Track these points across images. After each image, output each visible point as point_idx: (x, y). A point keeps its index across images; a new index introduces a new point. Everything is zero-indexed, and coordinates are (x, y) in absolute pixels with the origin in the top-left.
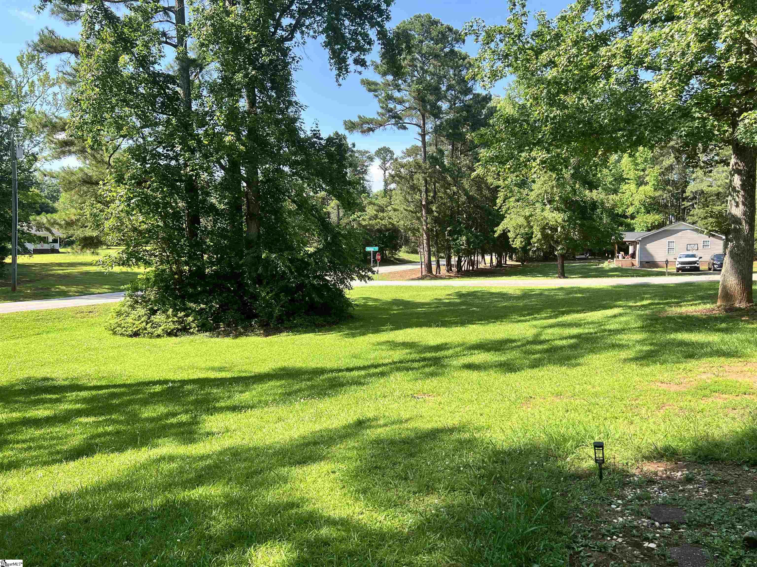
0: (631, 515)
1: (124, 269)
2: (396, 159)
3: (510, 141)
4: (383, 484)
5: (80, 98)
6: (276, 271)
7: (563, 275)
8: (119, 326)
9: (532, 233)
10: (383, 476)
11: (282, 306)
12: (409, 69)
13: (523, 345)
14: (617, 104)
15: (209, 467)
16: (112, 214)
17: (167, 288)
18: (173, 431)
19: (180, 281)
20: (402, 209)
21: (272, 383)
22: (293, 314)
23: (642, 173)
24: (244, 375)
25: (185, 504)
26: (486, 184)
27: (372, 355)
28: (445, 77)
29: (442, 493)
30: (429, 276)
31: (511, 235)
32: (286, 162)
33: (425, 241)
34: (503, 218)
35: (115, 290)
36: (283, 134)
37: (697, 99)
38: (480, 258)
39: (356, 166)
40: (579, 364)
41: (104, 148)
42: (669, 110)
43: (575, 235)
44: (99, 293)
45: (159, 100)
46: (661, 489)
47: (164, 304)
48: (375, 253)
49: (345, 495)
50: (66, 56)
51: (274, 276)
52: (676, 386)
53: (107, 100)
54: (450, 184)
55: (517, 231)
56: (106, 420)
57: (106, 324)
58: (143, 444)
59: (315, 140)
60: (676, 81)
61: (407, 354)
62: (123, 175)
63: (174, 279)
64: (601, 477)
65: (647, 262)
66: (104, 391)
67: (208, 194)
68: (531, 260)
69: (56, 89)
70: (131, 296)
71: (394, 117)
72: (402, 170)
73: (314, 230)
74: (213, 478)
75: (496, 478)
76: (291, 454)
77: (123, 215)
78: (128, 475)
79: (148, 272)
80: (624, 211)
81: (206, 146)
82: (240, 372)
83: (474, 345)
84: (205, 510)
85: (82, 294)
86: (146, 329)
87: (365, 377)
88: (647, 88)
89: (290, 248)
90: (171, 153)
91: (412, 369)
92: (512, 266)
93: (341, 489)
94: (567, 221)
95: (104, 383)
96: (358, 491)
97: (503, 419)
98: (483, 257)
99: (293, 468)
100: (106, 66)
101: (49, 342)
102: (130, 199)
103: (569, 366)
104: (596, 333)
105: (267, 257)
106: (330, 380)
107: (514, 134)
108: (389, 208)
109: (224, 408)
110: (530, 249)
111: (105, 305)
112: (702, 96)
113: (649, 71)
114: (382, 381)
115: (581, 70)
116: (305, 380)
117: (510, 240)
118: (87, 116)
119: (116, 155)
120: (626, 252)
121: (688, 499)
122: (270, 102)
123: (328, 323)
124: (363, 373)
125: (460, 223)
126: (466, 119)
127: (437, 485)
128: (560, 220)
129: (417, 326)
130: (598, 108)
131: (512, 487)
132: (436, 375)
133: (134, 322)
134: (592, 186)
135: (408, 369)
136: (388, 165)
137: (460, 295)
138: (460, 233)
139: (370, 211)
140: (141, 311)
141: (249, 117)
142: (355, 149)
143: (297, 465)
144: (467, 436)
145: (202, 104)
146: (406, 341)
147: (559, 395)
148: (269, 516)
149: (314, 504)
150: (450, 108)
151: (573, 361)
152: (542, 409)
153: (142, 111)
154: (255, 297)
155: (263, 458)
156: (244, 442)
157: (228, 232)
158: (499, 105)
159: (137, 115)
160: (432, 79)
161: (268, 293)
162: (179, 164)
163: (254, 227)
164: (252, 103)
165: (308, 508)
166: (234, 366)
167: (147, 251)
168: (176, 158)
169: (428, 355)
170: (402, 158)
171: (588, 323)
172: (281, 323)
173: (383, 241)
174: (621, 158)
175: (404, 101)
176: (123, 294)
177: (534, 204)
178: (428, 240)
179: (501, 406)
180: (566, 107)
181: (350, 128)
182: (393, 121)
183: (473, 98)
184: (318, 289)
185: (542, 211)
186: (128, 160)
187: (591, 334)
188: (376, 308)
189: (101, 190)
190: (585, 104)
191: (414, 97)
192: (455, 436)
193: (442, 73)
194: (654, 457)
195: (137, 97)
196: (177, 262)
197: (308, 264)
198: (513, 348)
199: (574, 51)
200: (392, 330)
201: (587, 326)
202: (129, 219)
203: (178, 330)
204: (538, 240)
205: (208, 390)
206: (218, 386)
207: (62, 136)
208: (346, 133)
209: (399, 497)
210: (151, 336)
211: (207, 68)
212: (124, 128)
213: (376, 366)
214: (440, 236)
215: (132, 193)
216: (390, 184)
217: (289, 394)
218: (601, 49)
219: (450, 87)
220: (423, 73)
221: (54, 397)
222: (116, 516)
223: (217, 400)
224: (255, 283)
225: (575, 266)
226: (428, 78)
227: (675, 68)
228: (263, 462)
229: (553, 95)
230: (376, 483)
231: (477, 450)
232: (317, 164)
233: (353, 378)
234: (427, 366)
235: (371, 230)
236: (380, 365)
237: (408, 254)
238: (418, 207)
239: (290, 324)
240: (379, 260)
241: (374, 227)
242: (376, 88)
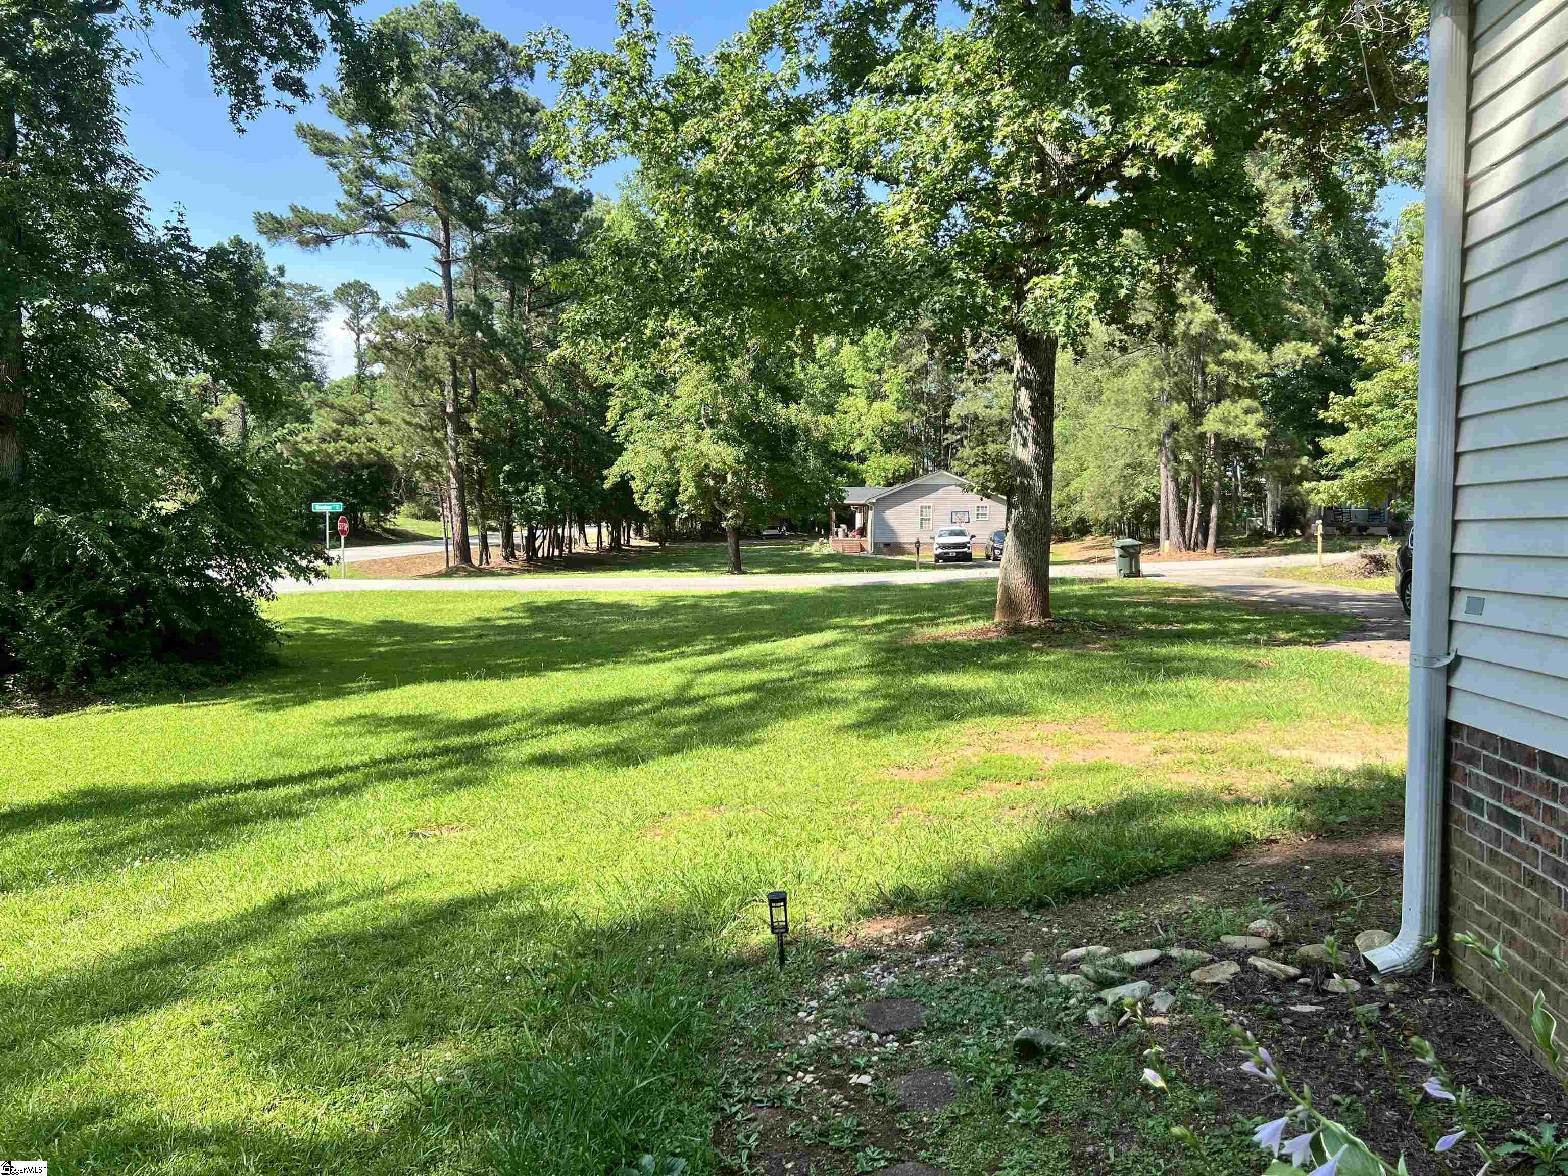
0: (831, 1026)
2: (385, 311)
3: (622, 293)
4: (326, 1035)
6: (73, 556)
7: (738, 568)
9: (679, 483)
10: (328, 1017)
11: (89, 642)
12: (410, 117)
13: (656, 709)
14: (825, 239)
20: (399, 421)
21: (59, 828)
22: (121, 659)
23: (877, 377)
26: (585, 378)
27: (322, 748)
28: (492, 144)
29: (461, 1036)
30: (465, 570)
31: (637, 486)
32: (99, 295)
33: (454, 493)
34: (619, 450)
36: (89, 230)
37: (960, 245)
38: (575, 531)
39: (286, 319)
40: (756, 742)
42: (915, 261)
43: (759, 490)
46: (886, 969)
48: (334, 517)
49: (232, 1071)
51: (66, 569)
52: (922, 773)
54: (507, 373)
55: (650, 479)
59: (178, 250)
60: (926, 208)
61: (406, 742)
64: (782, 959)
65: (887, 545)
68: (677, 537)
71: (378, 218)
72: (399, 335)
73: (176, 461)
75: (580, 989)
76: (99, 994)
80: (847, 447)
83: (556, 714)
87: (301, 798)
88: (876, 216)
89: (112, 502)
91: (414, 774)
92: (641, 550)
93: (223, 1059)
94: (744, 462)
96: (264, 1059)
97: (604, 863)
98: (582, 530)
99: (102, 1026)
103: (738, 744)
104: (791, 679)
105: (48, 523)
106: (214, 812)
107: (631, 280)
108: (369, 417)
110: (675, 516)
112: (968, 241)
113: (882, 183)
114: (343, 804)
115: (761, 165)
116: (147, 815)
117: (636, 496)
120: (851, 525)
121: (930, 982)
122: (55, 151)
123: (214, 678)
124: (297, 789)
125: (531, 457)
126: (539, 239)
127: (453, 1021)
128: (730, 460)
129: (431, 680)
130: (790, 243)
131: (610, 1004)
132: (470, 782)
134: (789, 395)
135: (405, 775)
136: (365, 321)
137: (532, 609)
138: (531, 478)
139: (323, 421)
142: (281, 280)
143: (113, 1019)
144: (526, 907)
146: (405, 712)
147: (718, 804)
149: (151, 1104)
150: (505, 211)
151: (748, 737)
152: (682, 836)
154: (14, 620)
155: (23, 1010)
158: (608, 218)
160: (463, 145)
161: (50, 611)
164: (8, 148)
165: (136, 1115)
169: (455, 741)
170: (398, 308)
171: (779, 661)
172: (86, 682)
173: (356, 490)
174: (840, 345)
175: (400, 186)
177: (680, 426)
178: (461, 490)
179: (602, 837)
180: (731, 236)
181: (271, 231)
182: (376, 226)
183: (554, 197)
184: (188, 600)
185: (697, 441)
187: (783, 681)
188: (337, 642)
190: (767, 233)
191: (423, 180)
192: (502, 909)
193: (485, 134)
194: (879, 910)
197: (159, 540)
198: (634, 717)
199: (745, 125)
200: (371, 689)
201: (776, 667)
204: (690, 497)
208: (263, 242)
209: (363, 1059)
213: (331, 773)
214: (487, 483)
216: (371, 363)
217: (104, 851)
218: (795, 128)
219: (503, 168)
220: (444, 131)
224: (12, 586)
225: (759, 551)
226: (455, 143)
227: (923, 182)
228: (22, 1020)
229: (706, 208)
230: (311, 1035)
231: (543, 934)
232: (183, 307)
233: (271, 804)
234: (450, 765)
235: (324, 465)
236: (340, 771)
237: (415, 521)
238: (436, 417)
239: (113, 683)
240: (343, 532)
241: (332, 458)
242: (334, 148)
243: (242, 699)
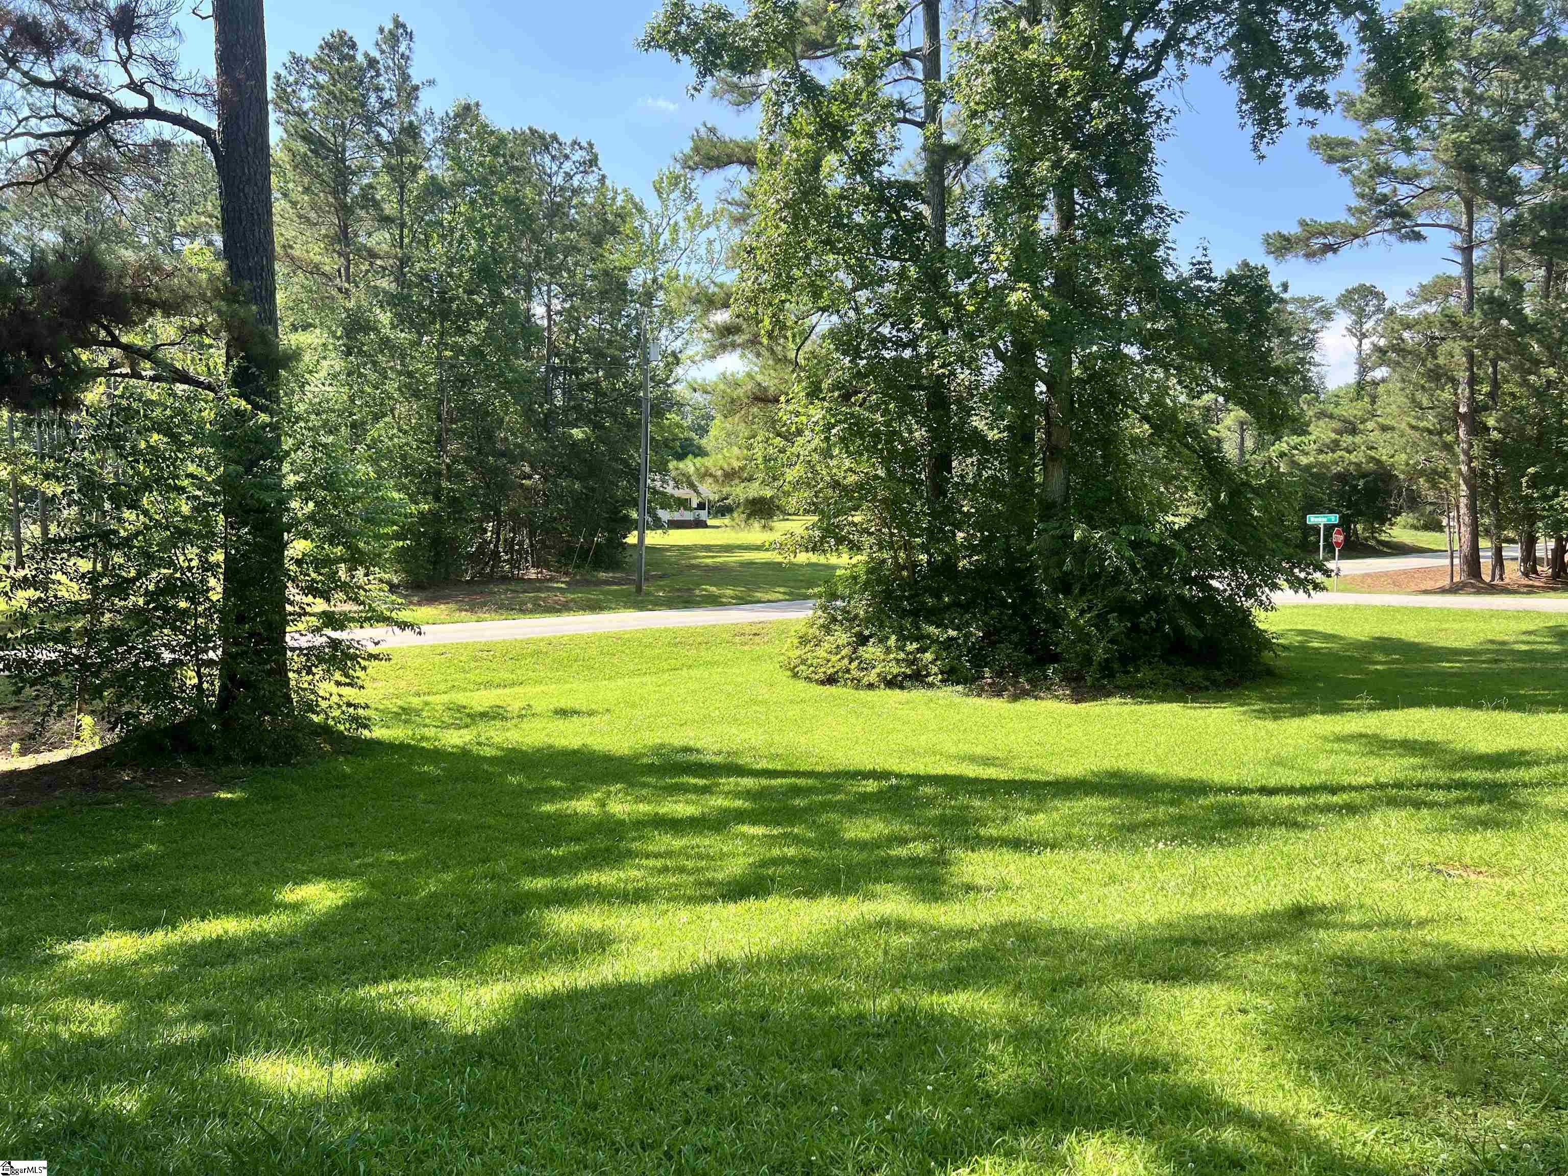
1: (814, 558)
2: (1392, 312)
4: (1366, 1058)
5: (754, 244)
6: (1102, 567)
8: (804, 662)
10: (1365, 1040)
11: (1111, 641)
12: (1434, 99)
15: (974, 955)
16: (798, 456)
17: (888, 595)
18: (901, 871)
19: (912, 584)
20: (1403, 425)
21: (1092, 801)
22: (1135, 659)
24: (1033, 777)
25: (937, 1019)
27: (1324, 764)
28: (1531, 105)
29: (1524, 1108)
30: (1473, 586)
32: (1133, 335)
33: (1463, 501)
35: (796, 596)
36: (1128, 277)
39: (1289, 334)
41: (789, 334)
44: (769, 601)
45: (888, 233)
47: (881, 626)
48: (1329, 528)
49: (1274, 1066)
50: (734, 170)
51: (1097, 576)
53: (799, 243)
54: (1538, 362)
56: (785, 836)
57: (781, 658)
58: (851, 889)
59: (1198, 282)
61: (1414, 769)
62: (820, 382)
63: (902, 578)
66: (779, 780)
67: (968, 411)
69: (711, 233)
70: (824, 608)
71: (1391, 215)
72: (1406, 335)
73: (1186, 479)
74: (984, 977)
76: (1145, 957)
77: (816, 457)
78: (826, 944)
79: (855, 566)
81: (971, 315)
82: (1027, 770)
84: (972, 1039)
85: (742, 601)
86: (848, 671)
87: (1306, 811)
89: (1136, 520)
90: (904, 335)
91: (1431, 805)
93: (1264, 1051)
95: (779, 766)
96: (1304, 1063)
99: (1151, 986)
100: (800, 179)
101: (692, 686)
102: (829, 427)
105: (1084, 540)
106: (1224, 810)
108: (1370, 425)
109: (996, 840)
111: (781, 623)
114: (1351, 824)
116: (1163, 803)
118: (765, 277)
119: (808, 346)
122: (1104, 213)
123: (1214, 683)
124: (1301, 801)
127: (1510, 1087)
129: (1439, 705)
132: (1497, 825)
133: (828, 656)
135: (1418, 804)
136: (1369, 325)
139: (1321, 432)
140: (842, 637)
141: (1058, 249)
142: (1285, 296)
143: (1159, 982)
145: (968, 234)
146: (1410, 736)
148: (1104, 1076)
149: (1202, 1071)
150: (1544, 178)
153: (857, 259)
154: (1056, 620)
155: (1084, 954)
156: (1040, 913)
157: (1006, 486)
159: (848, 266)
160: (1495, 114)
161: (1082, 612)
162: (918, 355)
163: (1058, 476)
164: (1067, 219)
165: (1190, 1077)
166: (1014, 758)
167: (855, 525)
168: (912, 344)
169: (1473, 775)
170: (1408, 306)
172: (1108, 676)
173: (1350, 502)
175: (1417, 176)
176: (810, 603)
178: (1472, 498)
181: (1279, 250)
182: (1388, 223)
184: (1192, 608)
186: (829, 352)
188: (1332, 656)
189: (783, 412)
191: (1445, 163)
193: (1522, 97)
195: (850, 231)
196: (908, 546)
197: (1171, 552)
200: (1371, 708)
202: (828, 467)
203: (906, 676)
205: (963, 800)
206: (983, 795)
207: (721, 317)
208: (1269, 262)
209: (1410, 1098)
210: (857, 684)
211: (979, 160)
212: (825, 294)
213: (1334, 790)
214: (1506, 488)
215: (833, 416)
216: (1372, 369)
217: (1132, 829)
219: (1543, 129)
220: (1472, 105)
221: (701, 782)
222: (811, 1017)
223: (982, 821)
224: (1056, 591)
226: (1485, 115)
228: (1084, 962)
230: (1348, 1054)
232: (1203, 335)
233: (1276, 811)
234: (1469, 801)
235: (1320, 477)
236: (1343, 789)
237: (1413, 532)
238: (1446, 418)
239: (1128, 679)
240: (1338, 544)
241: (1328, 468)
242: (1347, 152)
243: (1242, 705)
